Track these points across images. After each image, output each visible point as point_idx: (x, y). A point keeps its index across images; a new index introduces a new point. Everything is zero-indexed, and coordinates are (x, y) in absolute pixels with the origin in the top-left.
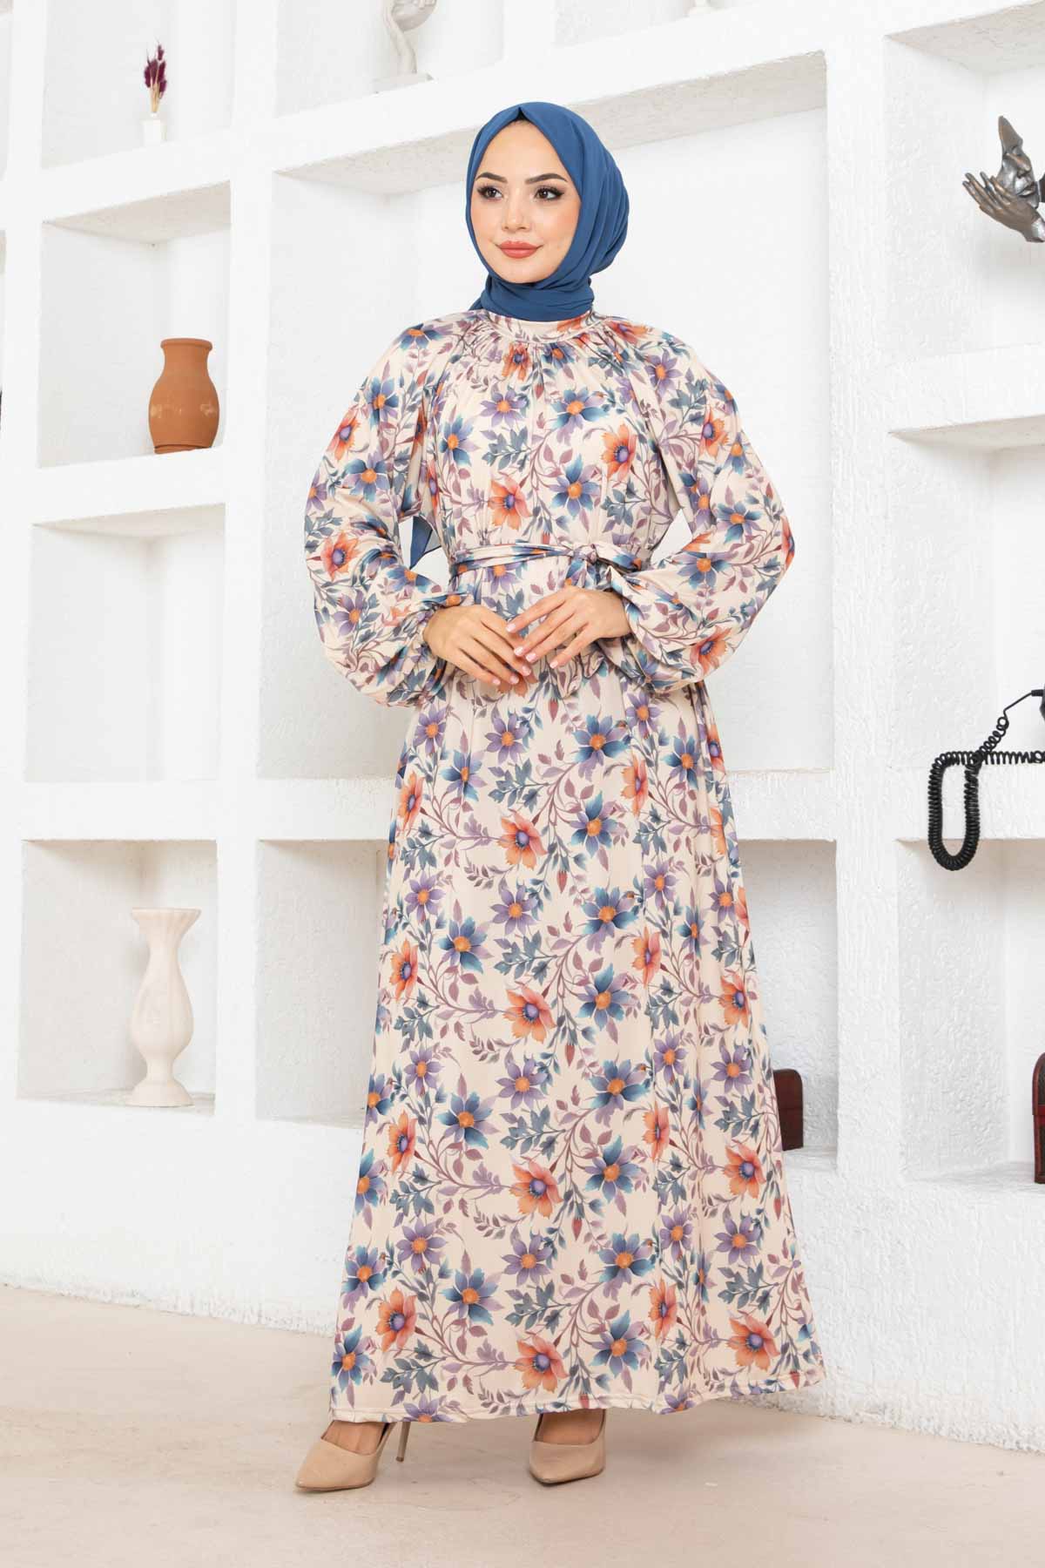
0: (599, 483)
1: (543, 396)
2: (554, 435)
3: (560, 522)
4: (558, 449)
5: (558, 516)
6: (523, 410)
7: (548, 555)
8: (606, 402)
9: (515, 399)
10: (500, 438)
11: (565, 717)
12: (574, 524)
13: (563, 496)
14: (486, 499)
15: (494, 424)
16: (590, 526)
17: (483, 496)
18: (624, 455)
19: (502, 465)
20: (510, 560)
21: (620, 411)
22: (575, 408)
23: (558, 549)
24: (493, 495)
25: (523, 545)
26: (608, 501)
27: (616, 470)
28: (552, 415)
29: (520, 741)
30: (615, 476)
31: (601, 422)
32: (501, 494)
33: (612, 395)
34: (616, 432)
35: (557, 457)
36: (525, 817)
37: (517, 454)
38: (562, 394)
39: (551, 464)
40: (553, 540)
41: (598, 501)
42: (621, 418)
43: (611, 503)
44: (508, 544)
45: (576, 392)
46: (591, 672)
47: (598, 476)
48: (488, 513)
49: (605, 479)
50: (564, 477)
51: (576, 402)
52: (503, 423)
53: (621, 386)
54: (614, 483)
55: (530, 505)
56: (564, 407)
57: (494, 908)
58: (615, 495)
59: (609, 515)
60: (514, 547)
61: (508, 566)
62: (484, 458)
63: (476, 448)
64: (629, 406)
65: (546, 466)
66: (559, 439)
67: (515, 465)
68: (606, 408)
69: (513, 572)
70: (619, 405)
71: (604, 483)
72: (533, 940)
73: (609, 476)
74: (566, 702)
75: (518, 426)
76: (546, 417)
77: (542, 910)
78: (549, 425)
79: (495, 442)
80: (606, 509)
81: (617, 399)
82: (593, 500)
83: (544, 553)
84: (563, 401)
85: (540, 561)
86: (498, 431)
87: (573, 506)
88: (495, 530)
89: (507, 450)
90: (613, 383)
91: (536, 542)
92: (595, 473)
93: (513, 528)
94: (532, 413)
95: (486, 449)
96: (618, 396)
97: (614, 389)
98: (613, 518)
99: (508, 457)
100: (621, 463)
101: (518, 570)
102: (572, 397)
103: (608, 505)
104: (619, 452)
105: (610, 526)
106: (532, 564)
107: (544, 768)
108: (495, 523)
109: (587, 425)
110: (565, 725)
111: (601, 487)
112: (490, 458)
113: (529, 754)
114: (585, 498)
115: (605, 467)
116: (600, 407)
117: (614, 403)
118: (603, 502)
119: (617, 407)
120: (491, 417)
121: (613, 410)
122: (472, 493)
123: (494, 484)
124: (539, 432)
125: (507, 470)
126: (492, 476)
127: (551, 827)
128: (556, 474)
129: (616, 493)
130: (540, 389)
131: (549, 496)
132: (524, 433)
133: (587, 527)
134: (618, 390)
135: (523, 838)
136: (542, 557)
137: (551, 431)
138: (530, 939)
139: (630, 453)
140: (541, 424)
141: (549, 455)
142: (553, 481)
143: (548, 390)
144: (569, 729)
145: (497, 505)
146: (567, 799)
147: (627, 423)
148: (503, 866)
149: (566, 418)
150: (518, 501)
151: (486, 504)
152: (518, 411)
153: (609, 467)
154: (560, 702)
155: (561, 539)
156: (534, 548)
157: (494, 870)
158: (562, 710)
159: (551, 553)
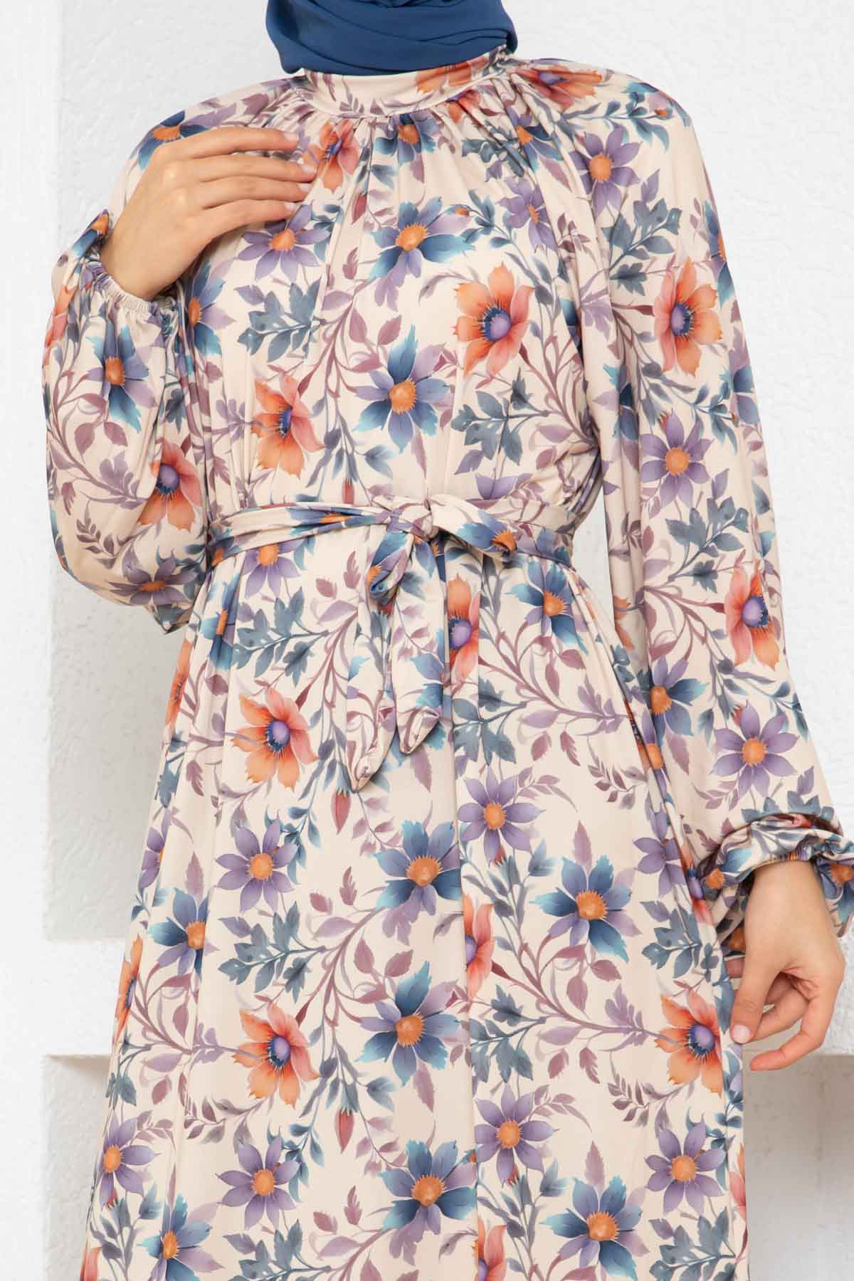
0: (449, 382)
1: (361, 220)
2: (370, 291)
3: (373, 457)
4: (375, 316)
5: (370, 446)
6: (322, 246)
7: (350, 525)
8: (473, 225)
9: (310, 226)
10: (271, 300)
11: (362, 825)
12: (401, 460)
13: (381, 408)
14: (247, 419)
15: (259, 273)
16: (429, 462)
17: (242, 413)
18: (500, 325)
19: (274, 353)
20: (285, 536)
21: (499, 242)
22: (411, 238)
23: (367, 512)
24: (259, 409)
25: (306, 505)
26: (468, 414)
27: (482, 355)
28: (371, 250)
29: (284, 870)
30: (481, 367)
31: (454, 262)
32: (274, 408)
33: (488, 211)
34: (484, 280)
35: (373, 334)
36: (286, 1011)
37: (303, 331)
38: (396, 213)
39: (362, 347)
40: (360, 496)
41: (447, 415)
42: (501, 255)
43: (475, 418)
44: (284, 504)
45: (420, 209)
46: (413, 743)
47: (447, 369)
48: (252, 443)
49: (460, 373)
50: (383, 371)
51: (414, 226)
52: (278, 271)
53: (511, 195)
54: (478, 380)
55: (320, 426)
56: (391, 236)
57: (226, 1177)
58: (481, 403)
59: (469, 441)
60: (291, 507)
61: (281, 546)
62: (243, 339)
63: (227, 320)
64: (522, 234)
65: (352, 350)
66: (379, 299)
67: (300, 351)
68: (470, 236)
69: (289, 556)
70: (499, 229)
71: (458, 382)
72: (289, 1237)
73: (470, 365)
74: (366, 796)
75: (308, 275)
76: (361, 257)
77: (305, 1183)
78: (363, 272)
79: (261, 307)
80: (461, 429)
81: (498, 219)
82: (438, 413)
83: (342, 520)
84: (394, 227)
85: (333, 535)
86: (266, 286)
87: (401, 427)
88: (264, 477)
89: (283, 323)
90: (498, 192)
91: (331, 497)
92: (442, 362)
93: (290, 472)
94: (336, 254)
95: (244, 324)
96: (500, 213)
97: (494, 200)
98: (478, 446)
99: (284, 336)
100: (492, 341)
101: (299, 553)
102: (410, 217)
103: (467, 420)
104: (489, 319)
105: (471, 462)
106: (323, 542)
107: (320, 918)
108: (264, 464)
109: (429, 268)
110: (361, 840)
111: (453, 389)
112: (252, 339)
113: (296, 895)
114: (420, 410)
115: (461, 349)
116: (458, 234)
117: (487, 226)
118: (455, 414)
119: (495, 234)
120: (254, 263)
121: (483, 241)
122: (224, 409)
123: (261, 389)
124: (343, 284)
125: (283, 362)
126: (256, 372)
127: (327, 1028)
128: (369, 365)
129: (485, 400)
130: (360, 204)
131: (354, 408)
132: (314, 288)
133: (423, 465)
134: (502, 202)
135: (281, 1049)
136: (340, 529)
137: (365, 283)
138: (285, 1234)
139: (515, 322)
140: (350, 271)
141: (358, 329)
142: (365, 380)
143: (373, 205)
144: (368, 847)
145: (267, 431)
146: (357, 977)
147: (511, 265)
148: (242, 1099)
149: (394, 257)
150: (301, 421)
151: (247, 429)
152: (310, 248)
153: (469, 348)
154: (354, 797)
155: (376, 491)
156: (325, 512)
157: (227, 1108)
158: (356, 810)
159: (353, 519)
